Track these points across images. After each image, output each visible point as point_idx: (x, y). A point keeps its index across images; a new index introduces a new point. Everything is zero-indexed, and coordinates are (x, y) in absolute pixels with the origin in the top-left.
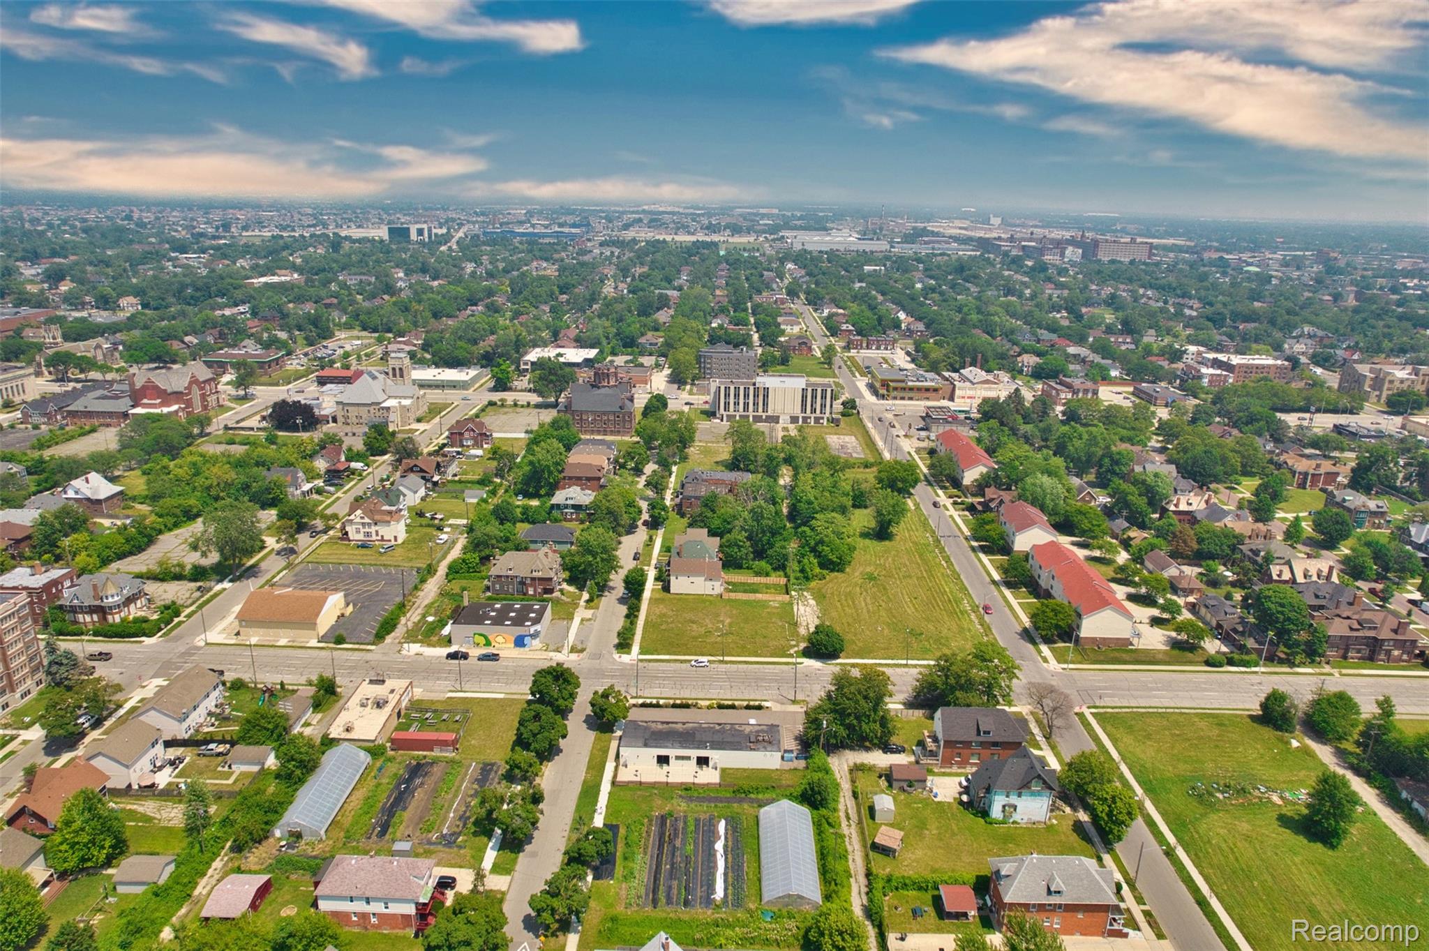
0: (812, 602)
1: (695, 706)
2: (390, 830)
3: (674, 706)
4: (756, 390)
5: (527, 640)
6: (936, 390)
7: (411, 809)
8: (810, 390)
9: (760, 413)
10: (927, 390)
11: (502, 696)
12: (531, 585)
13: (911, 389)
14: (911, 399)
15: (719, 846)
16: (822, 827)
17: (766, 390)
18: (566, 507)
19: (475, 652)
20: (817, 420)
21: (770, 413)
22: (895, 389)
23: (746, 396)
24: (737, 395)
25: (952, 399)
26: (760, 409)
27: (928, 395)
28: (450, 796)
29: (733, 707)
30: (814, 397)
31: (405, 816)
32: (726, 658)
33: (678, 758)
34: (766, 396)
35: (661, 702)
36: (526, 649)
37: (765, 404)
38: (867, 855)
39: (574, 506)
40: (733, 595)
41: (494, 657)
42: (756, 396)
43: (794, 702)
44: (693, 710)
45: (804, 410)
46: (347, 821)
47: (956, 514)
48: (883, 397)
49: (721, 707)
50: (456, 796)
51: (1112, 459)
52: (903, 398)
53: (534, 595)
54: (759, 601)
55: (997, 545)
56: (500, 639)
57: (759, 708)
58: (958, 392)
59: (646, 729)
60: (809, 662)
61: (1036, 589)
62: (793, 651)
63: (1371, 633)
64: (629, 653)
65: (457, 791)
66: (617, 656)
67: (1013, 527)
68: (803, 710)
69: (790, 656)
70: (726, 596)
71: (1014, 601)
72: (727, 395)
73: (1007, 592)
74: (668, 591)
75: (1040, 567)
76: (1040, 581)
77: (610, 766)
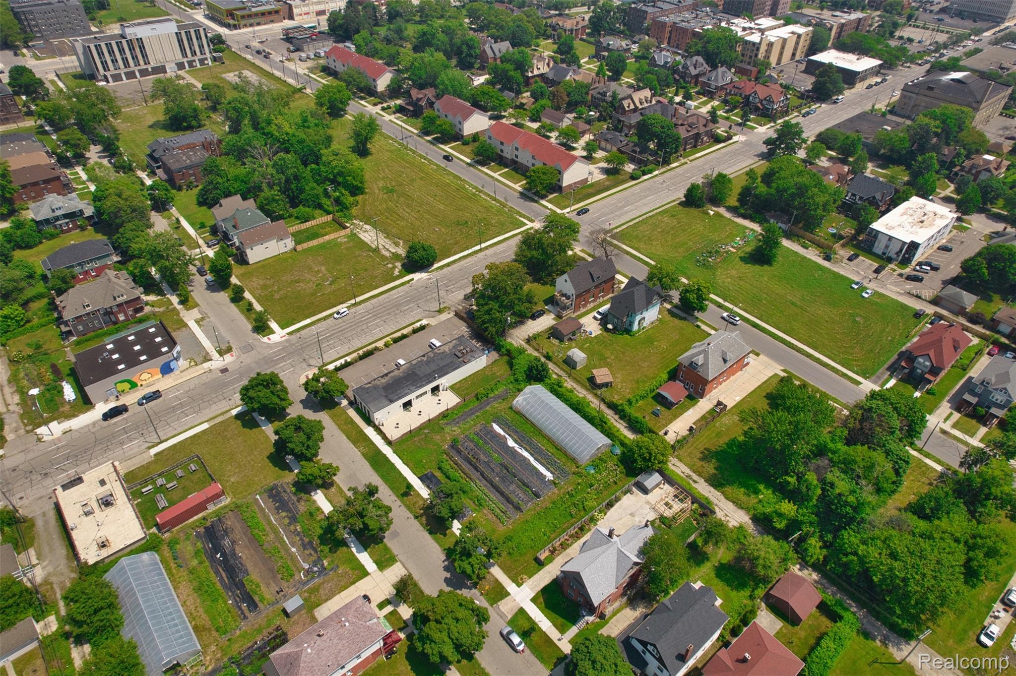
0: (368, 227)
1: (376, 349)
2: (256, 598)
3: (361, 358)
4: (130, 42)
5: (173, 365)
6: (277, 12)
7: (249, 566)
8: (183, 32)
9: (143, 67)
10: (270, 13)
11: (205, 426)
12: (120, 312)
13: (256, 15)
14: (259, 24)
15: (511, 443)
16: (556, 390)
17: (140, 40)
18: (57, 219)
19: (130, 399)
20: (202, 62)
21: (153, 64)
22: (243, 17)
23: (122, 51)
24: (111, 52)
25: (291, 17)
26: (142, 62)
27: (271, 18)
28: (272, 536)
29: (404, 337)
30: (190, 39)
31: (254, 577)
32: (358, 299)
33: (417, 397)
34: (142, 48)
36: (176, 372)
37: (145, 56)
38: (596, 394)
39: (65, 216)
40: (305, 245)
41: (156, 395)
42: (132, 49)
43: (440, 311)
44: (377, 354)
45: (184, 55)
46: (204, 619)
47: (392, 117)
48: (235, 27)
49: (395, 341)
50: (276, 533)
51: (468, 45)
52: (251, 25)
53: (127, 320)
54: (329, 242)
55: (451, 136)
56: (145, 376)
57: (423, 328)
58: (296, 11)
59: (375, 387)
60: (417, 276)
61: (501, 161)
62: (396, 272)
63: (695, 131)
64: (273, 332)
65: (273, 528)
66: (265, 339)
67: (459, 118)
68: (452, 314)
69: (398, 278)
70: (299, 248)
71: (496, 175)
72: (101, 54)
73: (484, 169)
74: (247, 263)
75: (502, 143)
76: (504, 154)
77: (370, 432)
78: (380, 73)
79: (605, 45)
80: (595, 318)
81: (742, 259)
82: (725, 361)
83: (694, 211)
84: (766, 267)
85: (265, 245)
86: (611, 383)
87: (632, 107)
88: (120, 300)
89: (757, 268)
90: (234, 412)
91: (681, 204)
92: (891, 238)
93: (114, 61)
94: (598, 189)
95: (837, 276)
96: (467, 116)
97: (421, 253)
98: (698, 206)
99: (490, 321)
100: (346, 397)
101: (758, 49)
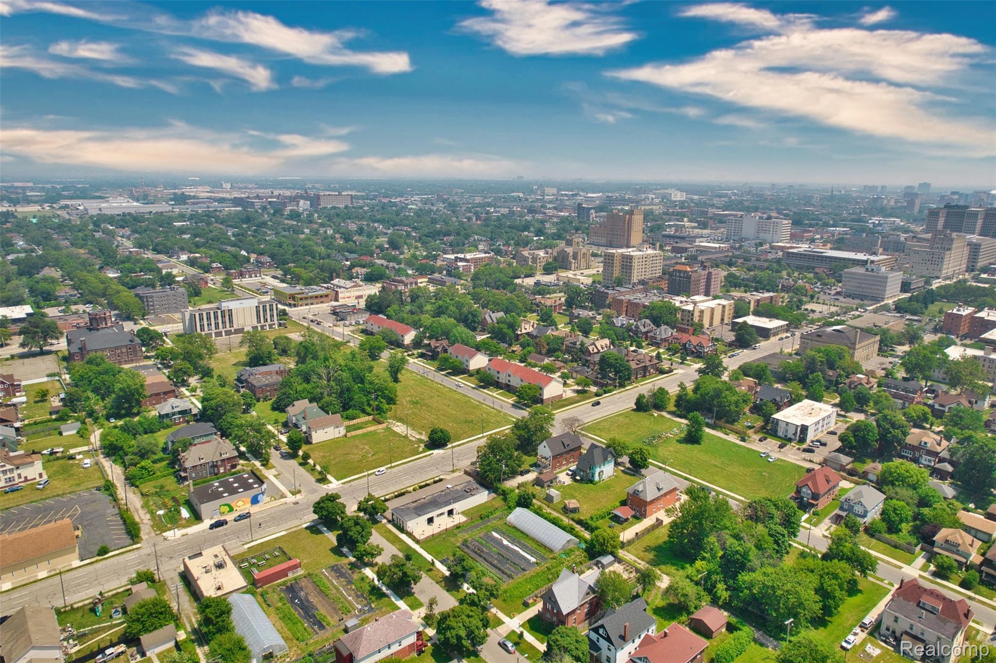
0: (399, 424)
1: (407, 492)
2: (324, 624)
3: (396, 497)
4: (223, 312)
5: (260, 497)
6: (326, 296)
7: (319, 606)
8: (261, 306)
9: (228, 328)
10: (321, 296)
11: (284, 533)
12: (221, 466)
13: (311, 297)
14: (312, 304)
15: (505, 542)
16: (538, 512)
17: (230, 311)
18: (174, 414)
19: (230, 517)
20: (271, 326)
21: (235, 327)
22: (301, 299)
23: (216, 318)
24: (209, 319)
25: (337, 300)
26: (228, 326)
27: (322, 300)
28: (334, 591)
29: (427, 485)
30: (265, 311)
31: (322, 611)
32: (393, 464)
33: (438, 516)
34: (231, 316)
35: (387, 497)
36: (261, 504)
37: (231, 321)
38: (567, 516)
39: (180, 412)
40: (353, 433)
41: (247, 516)
42: (223, 316)
43: (453, 471)
44: (407, 495)
45: (259, 321)
46: (289, 634)
47: (416, 360)
48: (295, 306)
49: (421, 487)
50: (337, 589)
51: (473, 315)
52: (307, 305)
53: (225, 472)
54: (370, 432)
55: (459, 370)
56: (240, 503)
57: (441, 480)
58: (340, 295)
59: (408, 508)
60: (436, 452)
61: (498, 385)
62: (421, 449)
63: (643, 364)
64: (330, 482)
65: (335, 587)
66: (325, 486)
67: (466, 357)
68: (462, 473)
69: (421, 452)
70: (349, 435)
71: (494, 394)
72: (201, 319)
73: (485, 391)
74: (311, 443)
75: (498, 372)
76: (500, 380)
77: (403, 537)
78: (407, 332)
79: (576, 314)
80: (567, 474)
81: (678, 441)
82: (659, 489)
83: (641, 414)
84: (696, 445)
85: (326, 430)
86: (578, 508)
87: (596, 351)
88: (224, 457)
89: (689, 446)
90: (305, 526)
91: (633, 410)
92: (787, 424)
93: (209, 325)
94: (570, 402)
95: (749, 450)
96: (472, 356)
97: (440, 434)
98: (645, 411)
99: (490, 470)
100: (385, 518)
101: (693, 315)
